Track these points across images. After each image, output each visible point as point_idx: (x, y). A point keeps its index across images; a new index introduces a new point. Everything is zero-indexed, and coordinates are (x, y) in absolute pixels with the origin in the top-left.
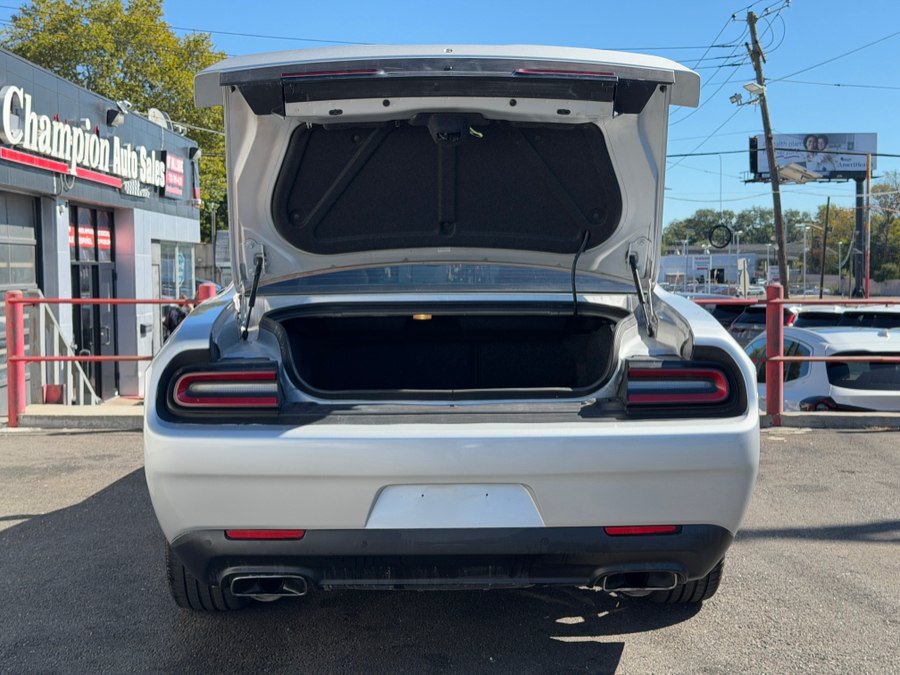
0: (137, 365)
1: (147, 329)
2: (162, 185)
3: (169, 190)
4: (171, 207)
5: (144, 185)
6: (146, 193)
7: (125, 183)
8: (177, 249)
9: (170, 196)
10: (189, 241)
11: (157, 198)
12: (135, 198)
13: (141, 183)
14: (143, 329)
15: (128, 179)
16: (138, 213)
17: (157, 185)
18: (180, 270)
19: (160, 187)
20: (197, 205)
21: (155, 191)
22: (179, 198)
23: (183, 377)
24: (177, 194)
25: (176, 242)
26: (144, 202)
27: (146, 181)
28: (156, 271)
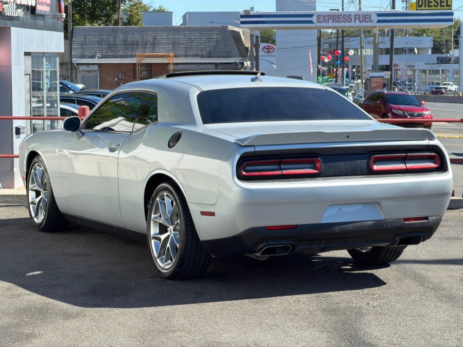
0: (13, 162)
1: (22, 131)
2: (34, 5)
3: (39, 8)
4: (40, 22)
5: (19, 6)
6: (20, 13)
7: (5, 6)
8: (44, 59)
9: (39, 13)
10: (54, 51)
11: (29, 16)
12: (11, 18)
13: (17, 4)
14: (18, 131)
15: (6, 3)
16: (14, 30)
17: (30, 5)
18: (47, 77)
19: (32, 6)
20: (62, 18)
21: (28, 10)
22: (47, 14)
23: (244, 163)
24: (45, 11)
25: (44, 53)
26: (19, 20)
27: (21, 2)
28: (27, 80)
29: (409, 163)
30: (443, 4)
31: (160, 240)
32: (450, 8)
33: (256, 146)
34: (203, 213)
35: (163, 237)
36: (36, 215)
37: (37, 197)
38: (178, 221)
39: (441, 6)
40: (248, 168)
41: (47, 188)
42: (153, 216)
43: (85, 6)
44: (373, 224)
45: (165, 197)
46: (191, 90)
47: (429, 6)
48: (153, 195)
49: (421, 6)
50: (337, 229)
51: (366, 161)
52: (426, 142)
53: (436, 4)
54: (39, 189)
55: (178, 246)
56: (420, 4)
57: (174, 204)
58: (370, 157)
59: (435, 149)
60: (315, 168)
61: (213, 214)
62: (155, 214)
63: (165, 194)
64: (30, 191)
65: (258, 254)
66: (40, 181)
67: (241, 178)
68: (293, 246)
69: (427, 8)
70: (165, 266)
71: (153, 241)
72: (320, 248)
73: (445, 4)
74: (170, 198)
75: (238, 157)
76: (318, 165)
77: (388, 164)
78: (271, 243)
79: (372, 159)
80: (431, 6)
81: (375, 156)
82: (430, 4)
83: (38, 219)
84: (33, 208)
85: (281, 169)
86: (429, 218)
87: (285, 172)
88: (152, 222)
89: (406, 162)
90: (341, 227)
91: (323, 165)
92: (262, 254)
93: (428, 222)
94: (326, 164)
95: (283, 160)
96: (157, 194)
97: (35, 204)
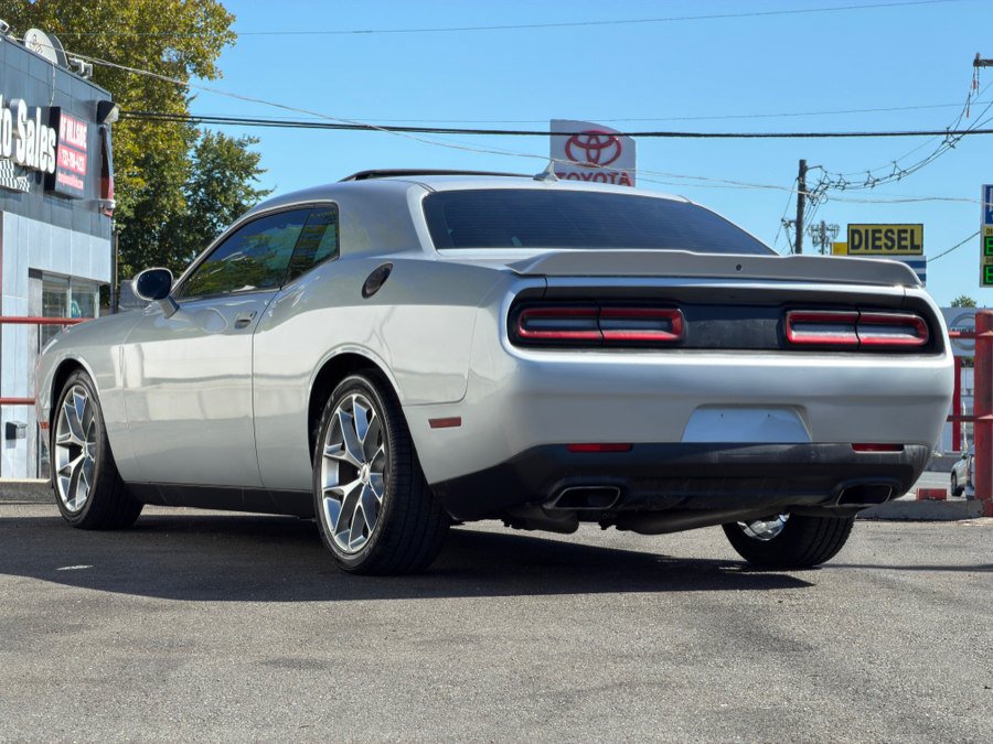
1: (19, 431)
2: (51, 171)
3: (62, 179)
4: (63, 212)
5: (22, 169)
6: (23, 183)
8: (70, 293)
9: (62, 190)
10: (91, 277)
11: (42, 195)
12: (5, 192)
13: (16, 165)
14: (11, 432)
16: (9, 220)
17: (43, 169)
19: (47, 174)
20: (109, 210)
21: (38, 182)
22: (78, 194)
23: (524, 312)
24: (74, 188)
25: (69, 278)
26: (19, 200)
27: (25, 161)
28: (33, 330)
29: (863, 332)
30: (903, 243)
31: (340, 498)
32: (919, 251)
33: (550, 276)
34: (435, 423)
35: (347, 489)
36: (71, 496)
37: (72, 458)
38: (382, 447)
39: (900, 247)
40: (531, 323)
41: (98, 434)
42: (326, 447)
43: (144, 246)
44: (790, 450)
45: (354, 403)
46: (409, 190)
47: (874, 247)
48: (329, 404)
49: (858, 247)
50: (715, 456)
51: (776, 321)
52: (898, 290)
53: (890, 244)
54: (78, 441)
55: (380, 500)
56: (856, 243)
57: (374, 413)
58: (784, 315)
59: (919, 306)
60: (670, 329)
61: (456, 422)
62: (330, 444)
63: (354, 396)
64: (58, 448)
65: (549, 506)
66: (80, 422)
67: (518, 341)
68: (623, 488)
69: (870, 250)
70: (350, 547)
71: (325, 501)
72: (679, 497)
73: (908, 243)
74: (364, 404)
75: (511, 297)
76: (676, 322)
77: (821, 330)
78: (578, 479)
79: (788, 320)
80: (880, 247)
81: (794, 311)
82: (877, 243)
83: (73, 503)
84: (64, 482)
85: (600, 329)
86: (906, 447)
87: (607, 334)
88: (324, 461)
89: (859, 328)
90: (724, 452)
91: (686, 323)
92: (558, 505)
93: (904, 455)
94: (694, 323)
95: (603, 309)
96: (337, 398)
97: (68, 475)
